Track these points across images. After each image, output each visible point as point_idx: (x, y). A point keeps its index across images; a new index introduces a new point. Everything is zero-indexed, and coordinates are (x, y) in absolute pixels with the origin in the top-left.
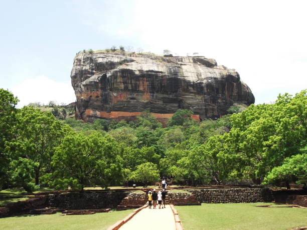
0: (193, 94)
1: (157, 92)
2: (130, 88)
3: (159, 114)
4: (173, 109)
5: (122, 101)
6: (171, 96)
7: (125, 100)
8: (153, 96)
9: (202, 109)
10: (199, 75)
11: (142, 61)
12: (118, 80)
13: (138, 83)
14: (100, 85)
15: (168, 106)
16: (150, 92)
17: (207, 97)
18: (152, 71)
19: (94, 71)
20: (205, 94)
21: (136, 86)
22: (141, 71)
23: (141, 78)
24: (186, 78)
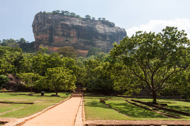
0: (101, 41)
1: (81, 38)
2: (66, 35)
3: (81, 51)
4: (89, 48)
5: (61, 42)
6: (88, 41)
7: (62, 41)
8: (78, 40)
9: (105, 49)
10: (105, 30)
11: (73, 20)
12: (59, 30)
13: (70, 32)
14: (48, 31)
15: (87, 46)
16: (77, 38)
17: (109, 43)
18: (79, 26)
19: (46, 24)
20: (108, 41)
21: (69, 33)
22: (73, 25)
23: (72, 30)
24: (98, 31)
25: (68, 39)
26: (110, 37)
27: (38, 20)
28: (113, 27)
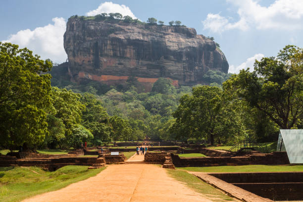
0: (174, 62)
1: (142, 59)
2: (119, 55)
3: (143, 79)
4: (155, 74)
5: (111, 66)
6: (154, 63)
7: (114, 65)
8: (138, 63)
9: (180, 75)
10: (179, 43)
11: (129, 29)
12: (108, 48)
13: (125, 50)
14: (92, 51)
15: (152, 72)
16: (136, 59)
17: (186, 65)
18: (138, 40)
19: (86, 37)
20: (184, 62)
21: (124, 53)
22: (129, 40)
23: (128, 47)
24: (168, 47)
25: (122, 61)
26: (188, 55)
27: (73, 31)
28: (193, 37)
